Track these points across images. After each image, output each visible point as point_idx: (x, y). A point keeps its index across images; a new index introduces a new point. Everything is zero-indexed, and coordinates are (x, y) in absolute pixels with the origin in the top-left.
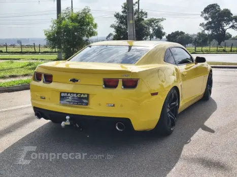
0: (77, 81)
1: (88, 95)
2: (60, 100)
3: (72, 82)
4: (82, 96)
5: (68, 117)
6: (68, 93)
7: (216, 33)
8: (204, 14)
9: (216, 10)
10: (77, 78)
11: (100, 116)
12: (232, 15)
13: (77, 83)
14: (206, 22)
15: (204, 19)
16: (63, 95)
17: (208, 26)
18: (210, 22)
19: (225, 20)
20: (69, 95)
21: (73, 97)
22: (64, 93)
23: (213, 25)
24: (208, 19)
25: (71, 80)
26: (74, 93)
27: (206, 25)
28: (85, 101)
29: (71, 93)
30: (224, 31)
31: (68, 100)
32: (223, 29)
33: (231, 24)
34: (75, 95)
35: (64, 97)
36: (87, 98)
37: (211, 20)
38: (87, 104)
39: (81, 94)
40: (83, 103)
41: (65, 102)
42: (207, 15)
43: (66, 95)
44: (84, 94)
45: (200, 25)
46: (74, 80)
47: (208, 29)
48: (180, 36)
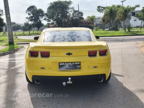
0: (72, 54)
1: (80, 62)
2: (59, 68)
3: (67, 55)
4: (76, 63)
5: (70, 79)
6: (65, 63)
7: (36, 23)
8: (28, 12)
9: (34, 9)
10: (71, 53)
11: (87, 74)
12: (44, 12)
13: (71, 55)
14: (29, 16)
15: (28, 15)
16: (61, 64)
17: (31, 19)
18: (32, 16)
19: (40, 15)
20: (66, 64)
21: (69, 65)
22: (62, 63)
23: (33, 18)
24: (30, 15)
25: (67, 54)
26: (69, 62)
27: (29, 18)
28: (78, 66)
29: (67, 63)
30: (40, 22)
31: (65, 67)
32: (40, 21)
33: (44, 18)
34: (71, 64)
35: (62, 66)
36: (80, 65)
37: (32, 15)
38: (80, 68)
39: (75, 62)
40: (77, 68)
41: (63, 69)
42: (29, 12)
43: (63, 64)
44: (77, 62)
45: (26, 18)
46: (69, 54)
47: (31, 21)
48: (13, 25)
